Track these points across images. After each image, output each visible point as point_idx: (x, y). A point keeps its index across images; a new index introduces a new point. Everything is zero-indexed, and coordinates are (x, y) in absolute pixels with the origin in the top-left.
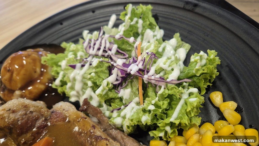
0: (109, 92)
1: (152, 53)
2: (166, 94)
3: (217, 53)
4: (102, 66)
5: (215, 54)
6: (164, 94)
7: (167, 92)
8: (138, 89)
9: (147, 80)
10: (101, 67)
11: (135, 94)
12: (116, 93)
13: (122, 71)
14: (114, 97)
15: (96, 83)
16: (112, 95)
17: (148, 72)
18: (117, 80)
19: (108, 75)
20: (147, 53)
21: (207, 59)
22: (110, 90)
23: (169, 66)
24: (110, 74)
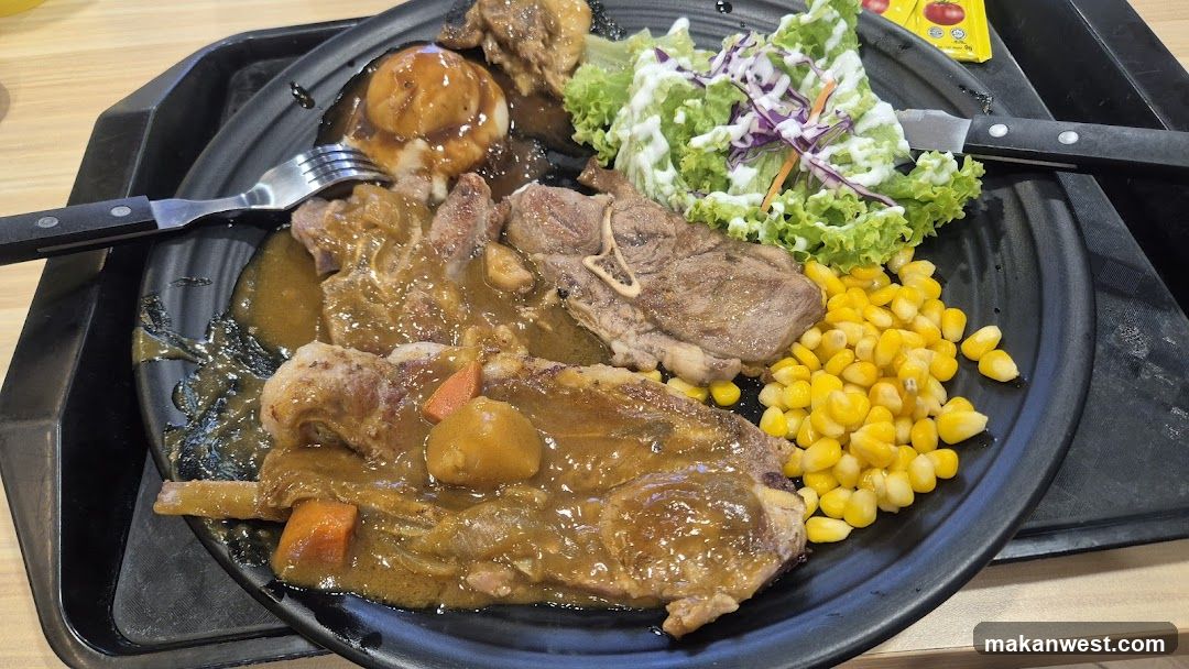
0: (715, 157)
1: (848, 116)
2: (827, 204)
3: (984, 172)
4: (725, 93)
5: (978, 171)
6: (823, 202)
7: (831, 201)
8: (774, 179)
9: (809, 164)
10: (723, 97)
11: (760, 185)
12: (726, 166)
13: (764, 121)
14: (716, 170)
15: (695, 124)
16: (716, 164)
17: (815, 151)
18: (742, 139)
19: (727, 120)
20: (837, 112)
21: (954, 174)
22: (718, 152)
23: (867, 159)
24: (732, 121)
